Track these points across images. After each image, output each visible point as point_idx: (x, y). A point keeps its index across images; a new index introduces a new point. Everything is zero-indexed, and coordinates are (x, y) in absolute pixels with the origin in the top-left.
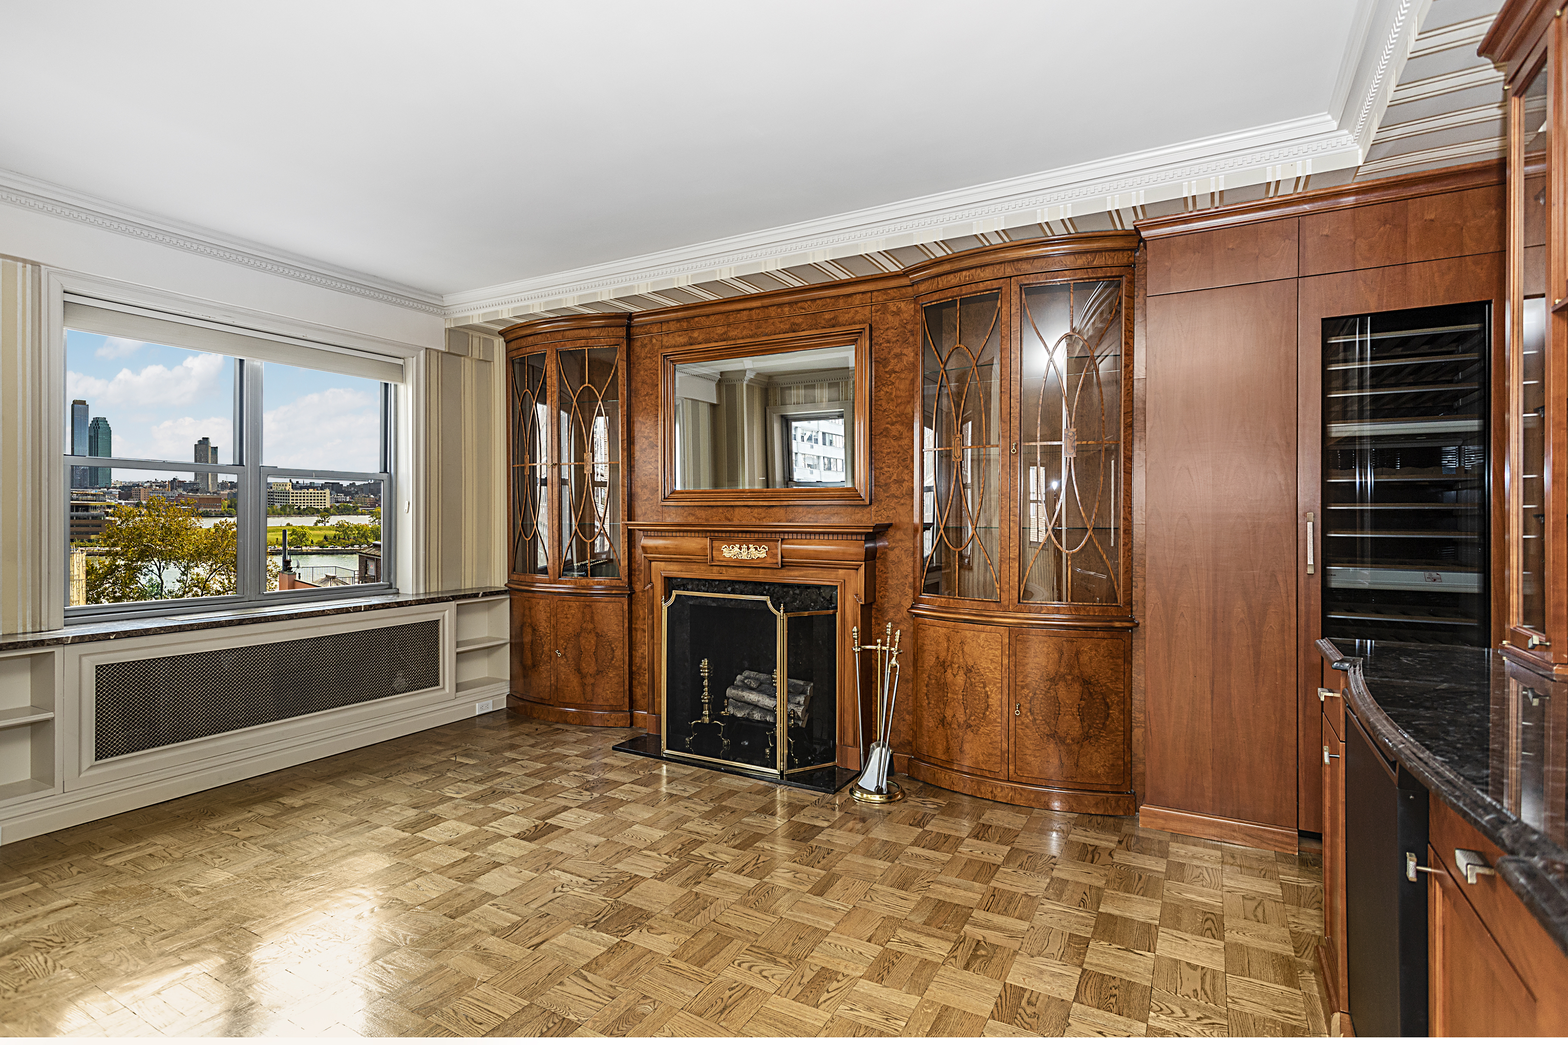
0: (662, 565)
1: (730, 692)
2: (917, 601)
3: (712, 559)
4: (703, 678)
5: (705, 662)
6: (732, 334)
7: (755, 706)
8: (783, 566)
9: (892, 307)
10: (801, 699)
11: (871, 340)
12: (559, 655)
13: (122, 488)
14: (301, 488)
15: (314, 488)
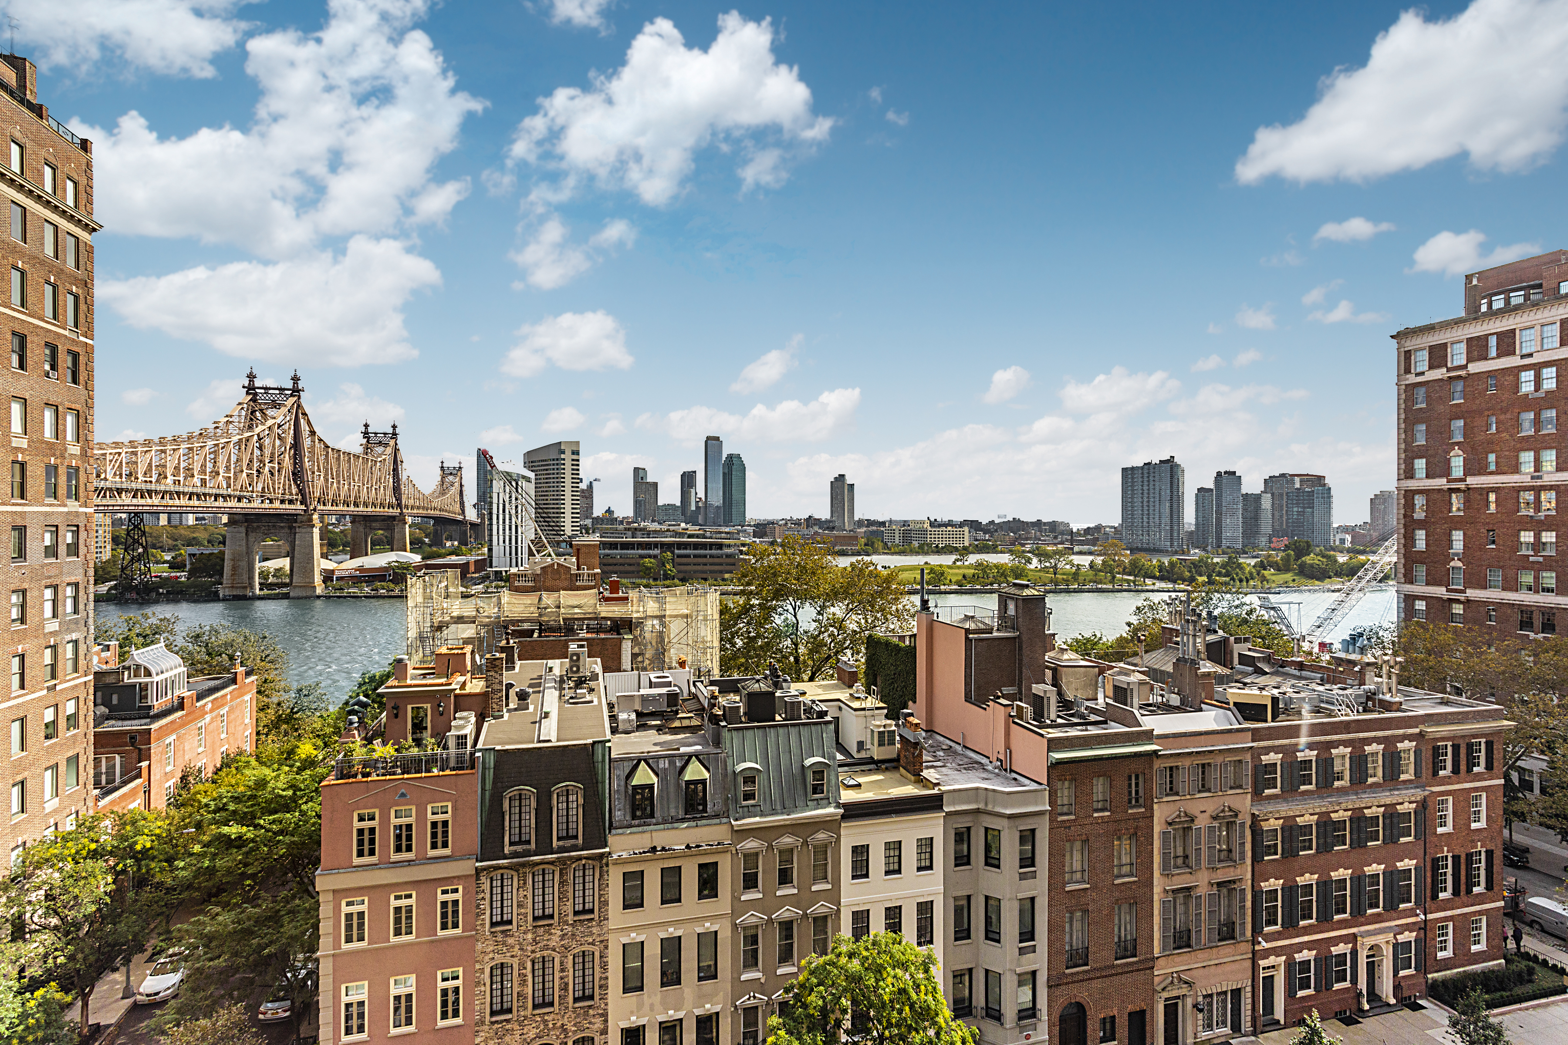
13: (757, 526)
14: (940, 526)
15: (952, 526)
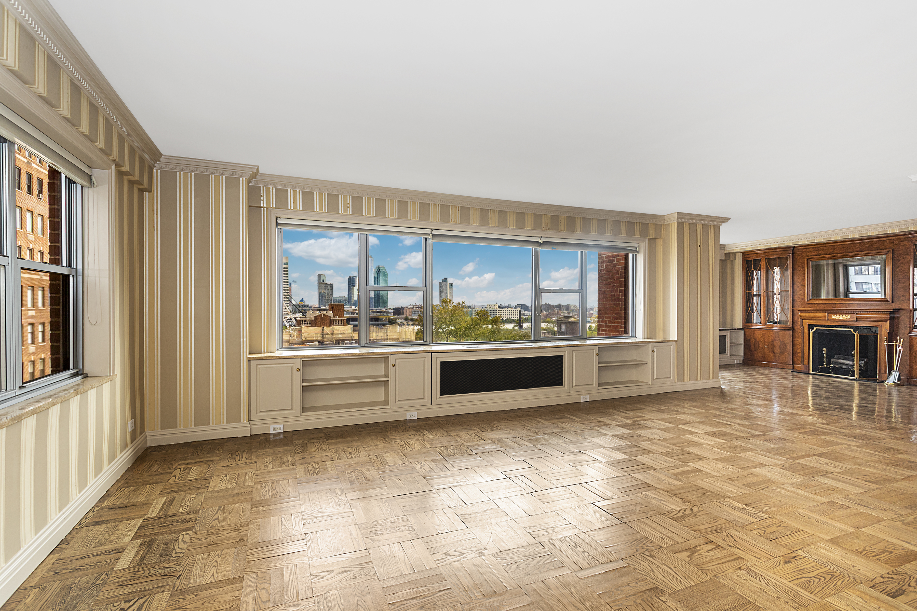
0: (808, 321)
1: (832, 360)
2: (911, 332)
3: (828, 319)
4: (824, 354)
5: (824, 349)
6: (836, 252)
7: (844, 364)
8: (857, 321)
9: (902, 244)
10: (863, 362)
11: (893, 254)
12: (766, 347)
13: (395, 309)
14: (504, 307)
15: (511, 308)
